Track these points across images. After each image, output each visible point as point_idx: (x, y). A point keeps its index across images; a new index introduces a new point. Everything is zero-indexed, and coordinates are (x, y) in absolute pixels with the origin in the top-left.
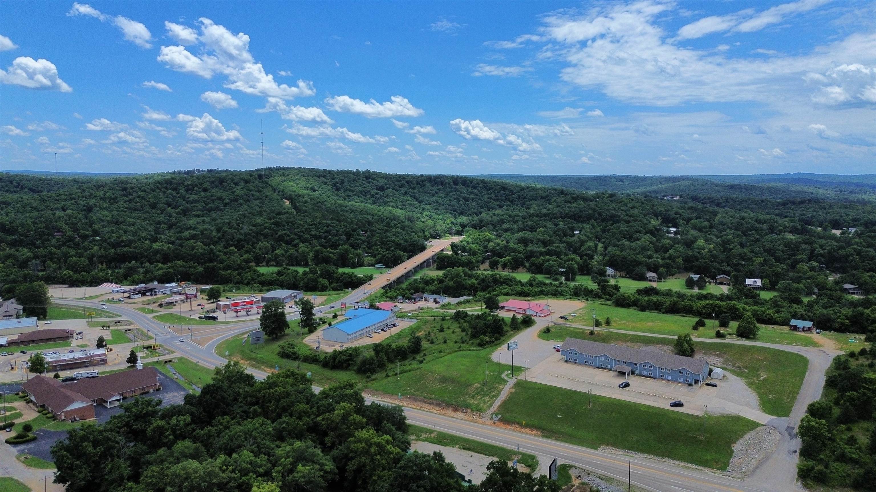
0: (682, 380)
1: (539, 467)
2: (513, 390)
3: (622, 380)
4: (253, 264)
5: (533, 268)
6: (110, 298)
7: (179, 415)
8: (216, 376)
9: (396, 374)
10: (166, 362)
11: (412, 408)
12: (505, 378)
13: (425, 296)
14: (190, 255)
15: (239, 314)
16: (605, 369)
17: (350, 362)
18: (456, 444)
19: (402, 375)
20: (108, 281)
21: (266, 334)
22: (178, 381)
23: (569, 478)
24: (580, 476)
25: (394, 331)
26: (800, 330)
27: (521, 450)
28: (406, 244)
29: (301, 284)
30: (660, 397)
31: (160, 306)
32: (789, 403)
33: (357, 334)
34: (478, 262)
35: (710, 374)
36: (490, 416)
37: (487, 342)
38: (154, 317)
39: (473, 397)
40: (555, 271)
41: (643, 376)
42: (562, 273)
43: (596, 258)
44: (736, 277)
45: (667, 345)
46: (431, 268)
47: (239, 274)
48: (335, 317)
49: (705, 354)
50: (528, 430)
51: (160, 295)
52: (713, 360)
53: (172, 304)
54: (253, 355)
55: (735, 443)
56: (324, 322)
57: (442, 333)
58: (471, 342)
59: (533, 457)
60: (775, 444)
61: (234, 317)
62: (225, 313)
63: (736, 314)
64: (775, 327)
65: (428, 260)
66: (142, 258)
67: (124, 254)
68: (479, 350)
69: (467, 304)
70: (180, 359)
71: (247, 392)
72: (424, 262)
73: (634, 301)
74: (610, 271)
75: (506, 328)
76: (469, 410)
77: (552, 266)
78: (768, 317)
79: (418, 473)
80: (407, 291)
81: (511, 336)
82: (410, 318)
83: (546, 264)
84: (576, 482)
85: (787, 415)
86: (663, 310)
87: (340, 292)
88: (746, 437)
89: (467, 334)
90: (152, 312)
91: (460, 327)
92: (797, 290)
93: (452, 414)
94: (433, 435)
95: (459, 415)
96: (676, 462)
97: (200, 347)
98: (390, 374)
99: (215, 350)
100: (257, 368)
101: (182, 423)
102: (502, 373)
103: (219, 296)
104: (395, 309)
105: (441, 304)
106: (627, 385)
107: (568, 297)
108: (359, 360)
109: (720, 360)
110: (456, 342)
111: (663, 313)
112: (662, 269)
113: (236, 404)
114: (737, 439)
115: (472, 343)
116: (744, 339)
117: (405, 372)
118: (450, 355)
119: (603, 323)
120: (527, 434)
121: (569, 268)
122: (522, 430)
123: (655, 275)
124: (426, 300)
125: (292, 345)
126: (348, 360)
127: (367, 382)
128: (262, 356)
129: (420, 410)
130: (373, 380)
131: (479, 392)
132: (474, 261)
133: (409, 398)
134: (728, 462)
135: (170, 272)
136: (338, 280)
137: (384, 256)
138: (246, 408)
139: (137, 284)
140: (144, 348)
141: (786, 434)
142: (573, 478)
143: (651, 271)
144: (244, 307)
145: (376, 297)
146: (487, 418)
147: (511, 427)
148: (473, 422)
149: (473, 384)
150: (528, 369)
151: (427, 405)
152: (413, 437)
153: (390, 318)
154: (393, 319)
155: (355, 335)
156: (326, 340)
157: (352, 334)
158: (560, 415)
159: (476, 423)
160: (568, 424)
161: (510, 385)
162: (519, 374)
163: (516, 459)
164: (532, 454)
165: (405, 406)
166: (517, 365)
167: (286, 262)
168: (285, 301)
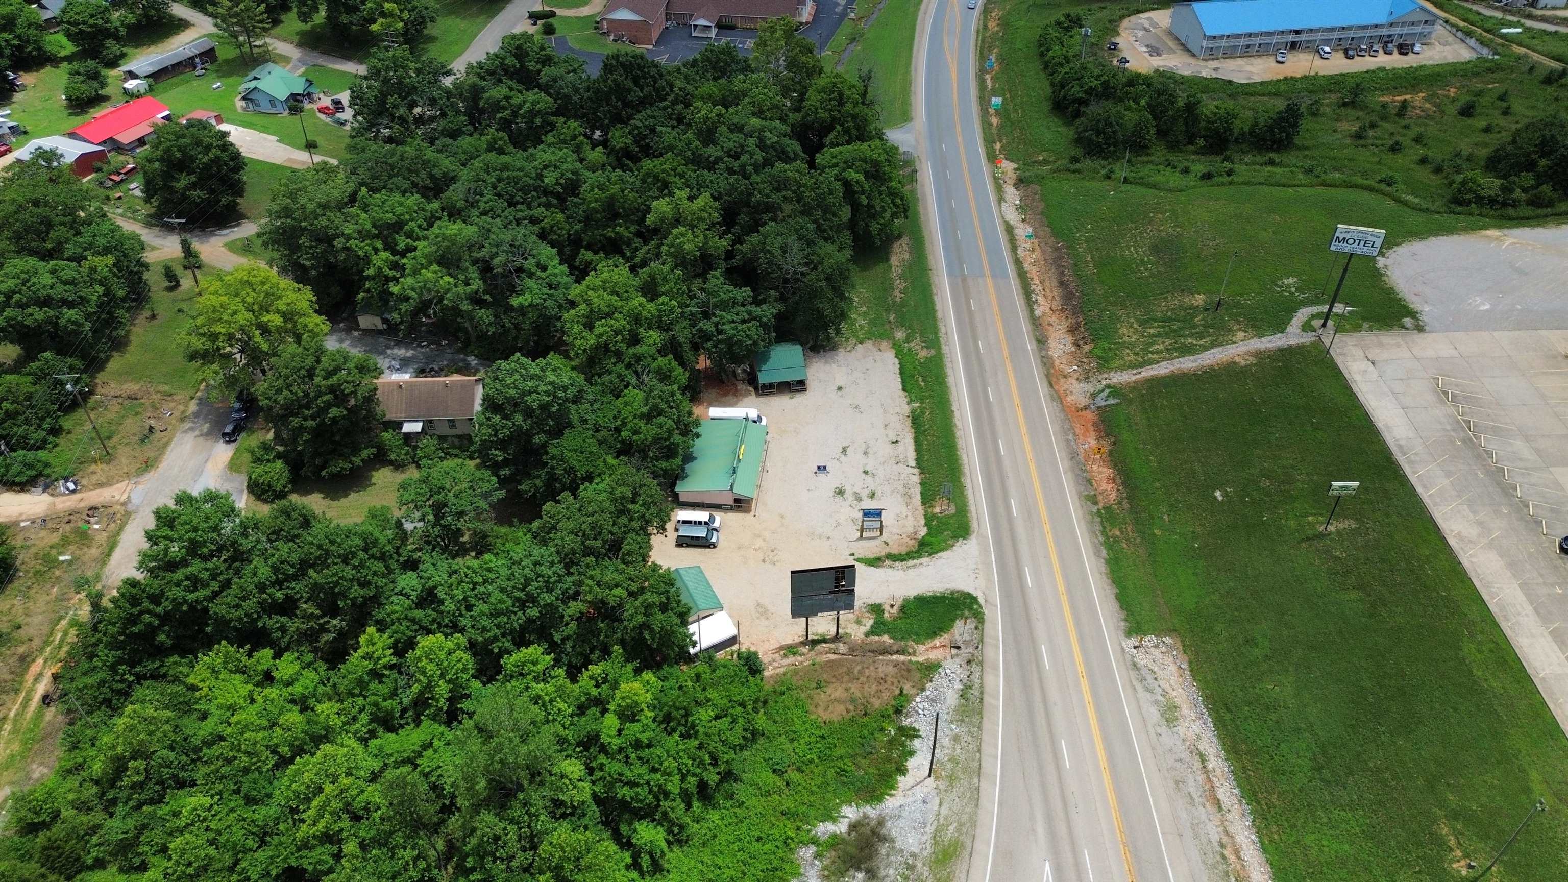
2: (1248, 362)
9: (1126, 181)
12: (1299, 320)
17: (1082, 109)
19: (1127, 188)
22: (845, 25)
23: (934, 632)
24: (956, 648)
36: (1100, 387)
39: (1146, 321)
57: (1453, 120)
59: (962, 533)
68: (1425, 210)
76: (1091, 347)
84: (928, 652)
93: (1057, 333)
94: (925, 353)
95: (1061, 344)
96: (1245, 839)
98: (1117, 175)
100: (986, 48)
115: (1452, 182)
117: (1145, 184)
122: (1094, 467)
127: (1059, 170)
128: (1021, 24)
129: (1028, 286)
130: (1073, 171)
131: (1177, 318)
133: (1057, 249)
142: (940, 640)
146: (1090, 388)
147: (1092, 442)
148: (1052, 376)
149: (1192, 292)
150: (1420, 329)
151: (1055, 283)
152: (900, 335)
153: (1403, 24)
154: (1419, 29)
155: (1233, 42)
156: (1170, 33)
157: (1222, 37)
158: (1225, 495)
159: (1046, 384)
160: (1199, 529)
161: (1272, 342)
162: (1357, 328)
163: (937, 510)
164: (974, 525)
165: (1018, 262)
166: (1415, 304)
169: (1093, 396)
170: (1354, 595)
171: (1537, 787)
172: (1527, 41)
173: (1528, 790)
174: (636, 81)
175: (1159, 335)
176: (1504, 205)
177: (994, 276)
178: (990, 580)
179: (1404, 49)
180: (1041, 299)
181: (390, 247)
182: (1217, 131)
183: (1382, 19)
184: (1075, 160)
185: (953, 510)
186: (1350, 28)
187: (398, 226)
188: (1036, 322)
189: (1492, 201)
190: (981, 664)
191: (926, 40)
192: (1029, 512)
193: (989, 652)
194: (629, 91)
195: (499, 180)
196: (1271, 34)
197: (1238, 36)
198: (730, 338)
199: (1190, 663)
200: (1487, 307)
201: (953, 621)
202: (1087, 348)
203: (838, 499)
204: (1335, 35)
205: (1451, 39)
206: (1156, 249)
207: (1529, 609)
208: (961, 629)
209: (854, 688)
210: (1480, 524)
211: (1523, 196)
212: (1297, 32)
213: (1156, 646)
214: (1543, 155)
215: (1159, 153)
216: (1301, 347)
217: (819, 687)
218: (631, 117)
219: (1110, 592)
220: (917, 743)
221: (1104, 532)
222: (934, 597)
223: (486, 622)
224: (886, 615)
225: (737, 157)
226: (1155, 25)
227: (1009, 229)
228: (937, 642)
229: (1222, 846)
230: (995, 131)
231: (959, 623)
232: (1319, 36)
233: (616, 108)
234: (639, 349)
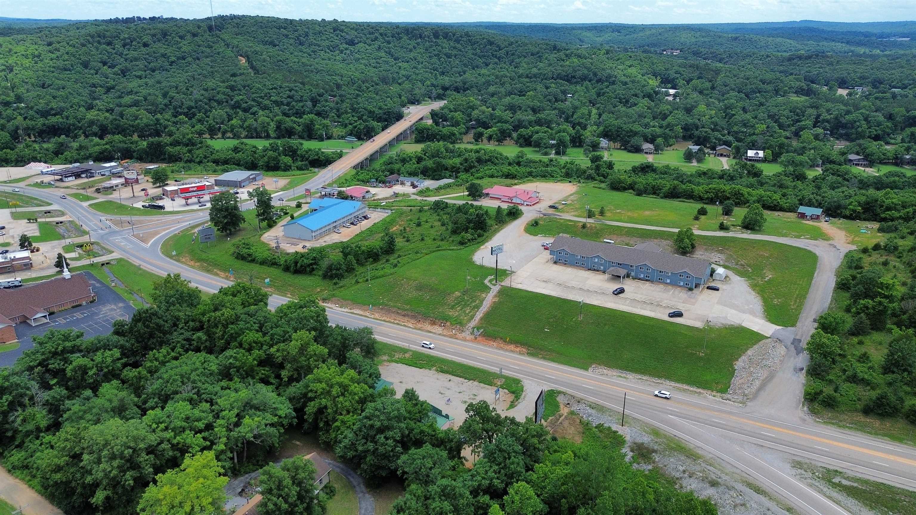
0: (682, 284)
1: (524, 393)
2: (497, 300)
3: (615, 286)
4: (207, 136)
5: (521, 140)
6: (39, 181)
7: (105, 349)
8: (154, 291)
9: (367, 280)
10: (103, 265)
11: (384, 321)
12: (488, 284)
13: (401, 178)
14: (133, 126)
15: (190, 201)
16: (598, 271)
17: (315, 267)
18: (433, 366)
19: (373, 281)
20: (35, 160)
21: (218, 230)
22: (116, 289)
23: (557, 406)
24: (568, 404)
25: (365, 225)
26: (808, 217)
27: (505, 372)
28: (380, 111)
29: (261, 163)
30: (658, 305)
31: (98, 191)
32: (796, 310)
33: (323, 230)
34: (461, 134)
35: (711, 275)
36: (471, 330)
37: (469, 240)
38: (90, 205)
39: (452, 308)
40: (545, 144)
41: (640, 279)
42: (553, 146)
43: (589, 128)
44: (738, 149)
45: (665, 239)
46: (409, 141)
47: (190, 151)
48: (299, 206)
49: (706, 250)
50: (512, 347)
51: (97, 177)
52: (715, 257)
53: (112, 189)
54: (204, 256)
55: (737, 360)
56: (286, 214)
57: (419, 228)
58: (451, 239)
59: (517, 382)
60: (780, 361)
61: (184, 206)
62: (173, 200)
63: (740, 199)
64: (781, 214)
65: (405, 131)
66: (75, 129)
67: (54, 126)
68: (460, 249)
69: (448, 190)
70: (119, 260)
71: (189, 316)
72: (401, 134)
73: (630, 184)
74: (604, 143)
75: (489, 222)
76: (448, 324)
77: (541, 139)
78: (775, 202)
79: (386, 423)
80: (381, 173)
81: (496, 231)
82: (384, 208)
83: (535, 137)
84: (564, 411)
85: (793, 325)
86: (661, 195)
87: (306, 172)
88: (750, 352)
89: (447, 229)
90: (88, 198)
91: (439, 220)
92: (801, 164)
93: (429, 327)
94: (407, 355)
95: (438, 329)
96: (673, 384)
97: (143, 244)
98: (360, 280)
99: (161, 248)
100: (208, 271)
101: (109, 360)
102: (485, 279)
103: (166, 179)
104: (368, 196)
105: (419, 189)
106: (621, 291)
107: (559, 179)
108: (324, 264)
109: (723, 257)
110: (434, 240)
111: (662, 198)
112: (660, 140)
113: (175, 331)
114: (740, 356)
115: (453, 241)
116: (749, 231)
117: (377, 278)
118: (427, 257)
119: (597, 213)
120: (512, 351)
121: (560, 140)
122: (507, 347)
123: (651, 146)
124: (403, 184)
125: (247, 246)
126: (311, 264)
127: (334, 290)
128: (213, 257)
129: (393, 323)
130: (341, 287)
131: (459, 301)
132: (457, 133)
133: (382, 309)
134: (729, 382)
135: (107, 149)
136: (303, 158)
137: (355, 127)
138: (188, 334)
139: (71, 163)
140: (77, 247)
141: (792, 348)
142: (562, 406)
143: (648, 142)
144: (195, 194)
145: (346, 180)
146: (468, 332)
147: (493, 343)
148: (452, 337)
149: (452, 293)
150: (514, 272)
151: (401, 317)
152: (386, 358)
153: (360, 210)
155: (320, 231)
156: (287, 237)
158: (548, 329)
159: (455, 339)
160: (557, 340)
161: (493, 292)
162: (503, 279)
163: (498, 384)
164: (516, 377)
165: (377, 319)
166: (501, 268)
167: (244, 133)
168: (242, 185)
169: (473, 333)
171: (685, 333)
173: (686, 335)
175: (463, 308)
176: (476, 239)
177: (380, 326)
178: (545, 384)
179: (366, 218)
180: (405, 323)
184: (335, 284)
185: (503, 379)
188: (417, 329)
189: (473, 240)
190: (582, 399)
192: (519, 365)
193: (579, 395)
199: (604, 366)
201: (556, 399)
204: (345, 220)
205: (373, 212)
206: (418, 290)
207: (632, 307)
208: (562, 399)
209: (570, 432)
210: (597, 300)
211: (476, 236)
213: (595, 369)
215: (361, 268)
216: (501, 289)
220: (606, 425)
221: (540, 358)
226: (277, 237)
227: (352, 313)
229: (674, 388)
231: (559, 399)
232: (341, 221)
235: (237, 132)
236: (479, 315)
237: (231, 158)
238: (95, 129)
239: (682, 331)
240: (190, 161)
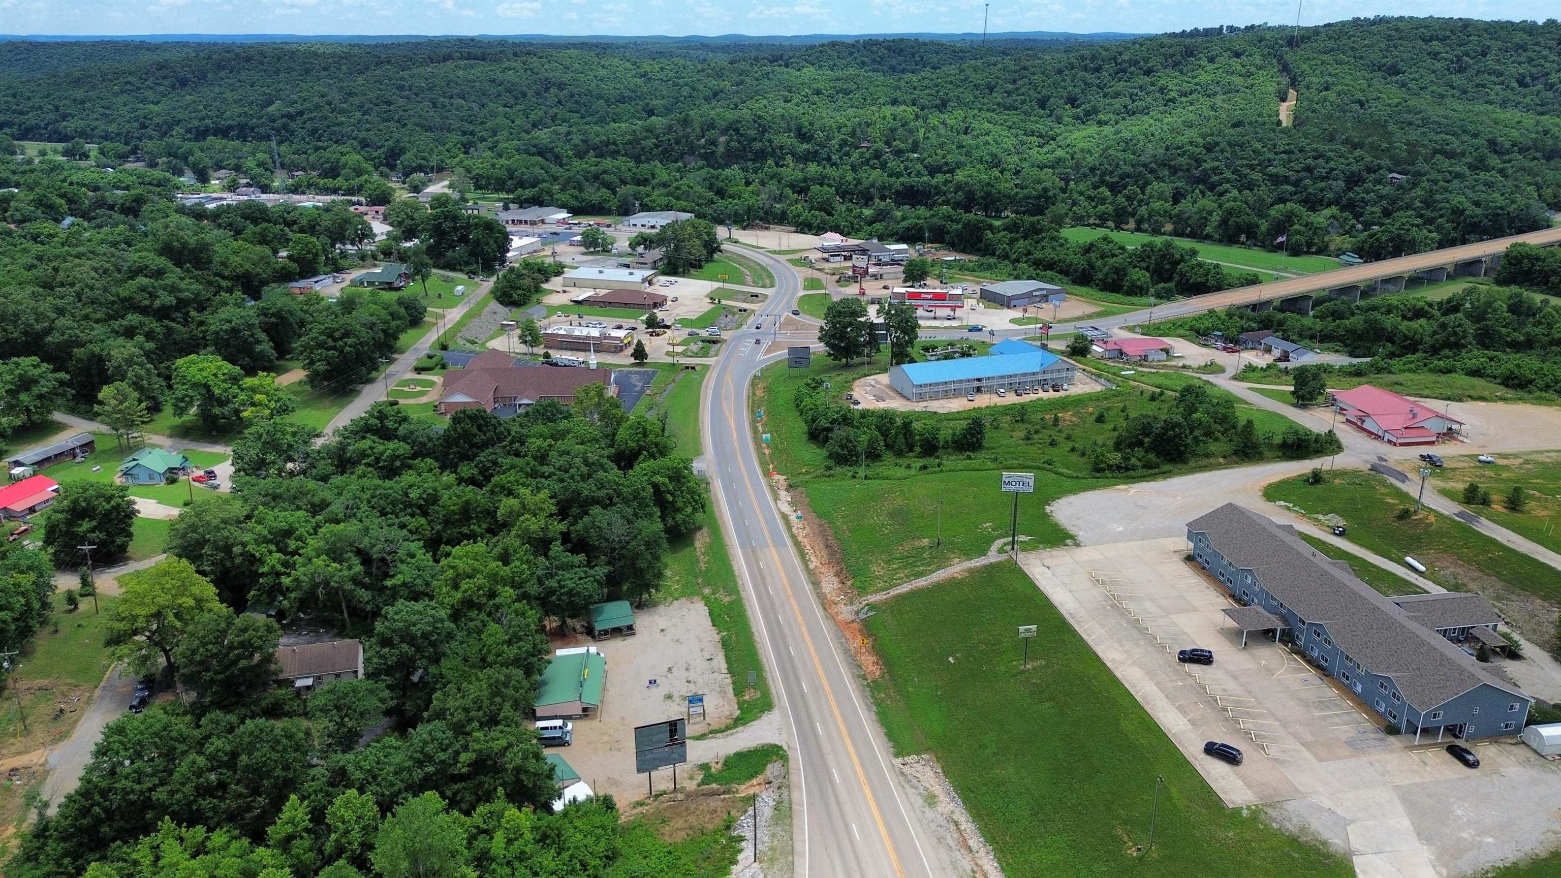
0: (1382, 708)
1: (740, 728)
2: (962, 576)
3: (1216, 646)
6: (805, 256)
9: (865, 478)
10: (687, 368)
11: (798, 543)
12: (995, 547)
13: (1268, 340)
17: (830, 435)
18: (728, 629)
19: (868, 482)
22: (644, 399)
23: (751, 775)
24: (768, 782)
31: (839, 279)
33: (942, 388)
36: (861, 607)
38: (803, 296)
39: (889, 561)
41: (1306, 657)
46: (1485, 279)
50: (871, 660)
53: (855, 279)
54: (776, 385)
59: (767, 708)
70: (705, 367)
76: (852, 582)
82: (1111, 379)
84: (749, 789)
93: (828, 578)
94: (727, 599)
95: (833, 584)
97: (760, 355)
100: (756, 407)
102: (1007, 537)
106: (1206, 659)
117: (879, 478)
119: (1497, 500)
120: (858, 666)
122: (864, 657)
124: (1267, 349)
127: (817, 477)
128: (781, 389)
129: (802, 550)
130: (828, 476)
131: (910, 556)
133: (821, 525)
142: (757, 780)
146: (855, 608)
147: (858, 642)
148: (825, 604)
149: (920, 538)
150: (1078, 545)
151: (822, 546)
152: (707, 591)
153: (1052, 372)
154: (1064, 374)
155: (936, 389)
156: (890, 387)
157: (926, 385)
158: (956, 659)
159: (821, 609)
160: (940, 684)
161: (977, 562)
162: (1036, 548)
163: (747, 697)
164: (776, 701)
165: (793, 537)
166: (1073, 531)
167: (1169, 227)
168: (1013, 303)
169: (857, 613)
170: (1048, 705)
171: (1175, 795)
172: (1138, 378)
173: (1170, 799)
174: (479, 428)
175: (900, 568)
176: (1127, 469)
177: (776, 546)
178: (790, 734)
179: (1056, 388)
180: (812, 558)
181: (282, 550)
182: (927, 439)
183: (1037, 369)
184: (829, 468)
185: (759, 695)
186: (1016, 375)
187: (288, 533)
188: (810, 573)
189: (1119, 468)
190: (788, 787)
191: (709, 403)
192: (817, 689)
193: (793, 778)
194: (475, 435)
195: (373, 497)
196: (961, 381)
197: (938, 384)
198: (572, 590)
199: (943, 768)
200: (1121, 529)
201: (765, 765)
202: (849, 583)
203: (668, 702)
204: (1006, 381)
205: (1088, 380)
206: (892, 516)
207: (1162, 696)
208: (772, 770)
209: (692, 819)
210: (1127, 652)
211: (1139, 463)
212: (979, 380)
213: (918, 762)
214: (1147, 435)
215: (889, 458)
216: (998, 563)
217: (663, 822)
218: (476, 455)
219: (881, 731)
220: (744, 844)
221: (873, 697)
222: (749, 751)
223: (391, 778)
224: (713, 770)
225: (566, 471)
226: (879, 383)
227: (785, 517)
228: (754, 782)
229: (974, 872)
230: (767, 458)
231: (769, 766)
232: (995, 382)
233: (464, 448)
234: (498, 600)
235: (1156, 221)
236: (905, 588)
237: (1060, 261)
238: (960, 196)
239: (1173, 789)
240: (1006, 257)
